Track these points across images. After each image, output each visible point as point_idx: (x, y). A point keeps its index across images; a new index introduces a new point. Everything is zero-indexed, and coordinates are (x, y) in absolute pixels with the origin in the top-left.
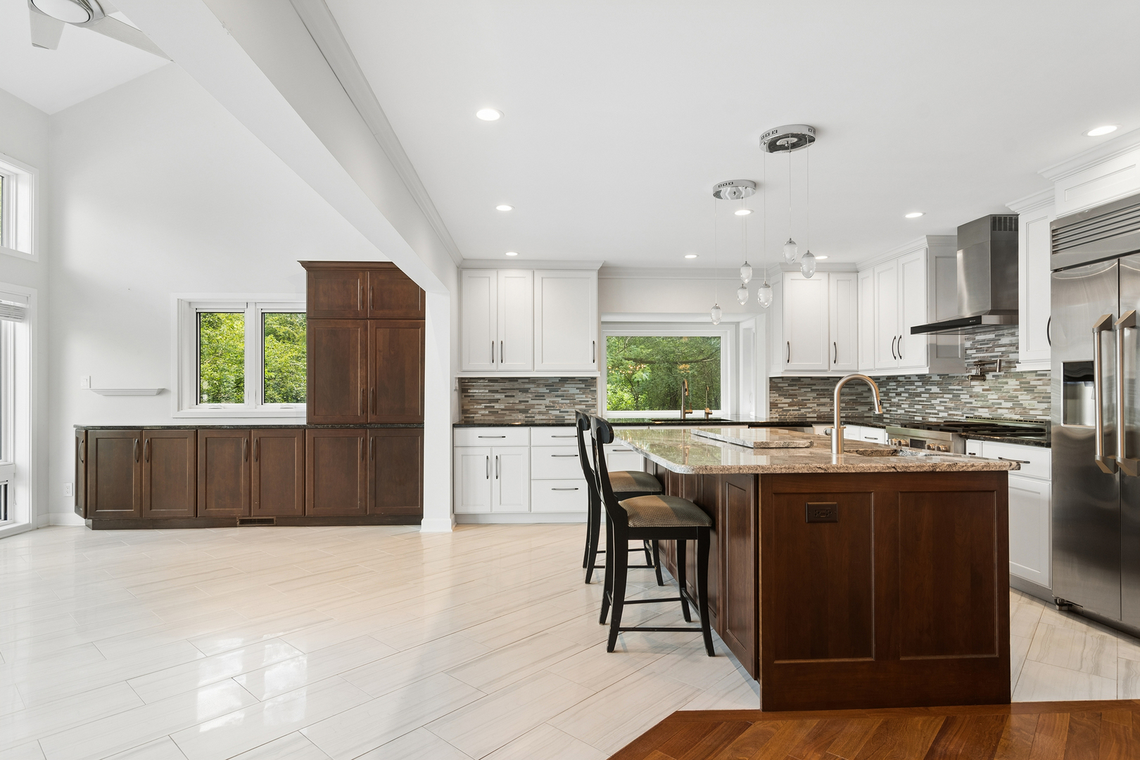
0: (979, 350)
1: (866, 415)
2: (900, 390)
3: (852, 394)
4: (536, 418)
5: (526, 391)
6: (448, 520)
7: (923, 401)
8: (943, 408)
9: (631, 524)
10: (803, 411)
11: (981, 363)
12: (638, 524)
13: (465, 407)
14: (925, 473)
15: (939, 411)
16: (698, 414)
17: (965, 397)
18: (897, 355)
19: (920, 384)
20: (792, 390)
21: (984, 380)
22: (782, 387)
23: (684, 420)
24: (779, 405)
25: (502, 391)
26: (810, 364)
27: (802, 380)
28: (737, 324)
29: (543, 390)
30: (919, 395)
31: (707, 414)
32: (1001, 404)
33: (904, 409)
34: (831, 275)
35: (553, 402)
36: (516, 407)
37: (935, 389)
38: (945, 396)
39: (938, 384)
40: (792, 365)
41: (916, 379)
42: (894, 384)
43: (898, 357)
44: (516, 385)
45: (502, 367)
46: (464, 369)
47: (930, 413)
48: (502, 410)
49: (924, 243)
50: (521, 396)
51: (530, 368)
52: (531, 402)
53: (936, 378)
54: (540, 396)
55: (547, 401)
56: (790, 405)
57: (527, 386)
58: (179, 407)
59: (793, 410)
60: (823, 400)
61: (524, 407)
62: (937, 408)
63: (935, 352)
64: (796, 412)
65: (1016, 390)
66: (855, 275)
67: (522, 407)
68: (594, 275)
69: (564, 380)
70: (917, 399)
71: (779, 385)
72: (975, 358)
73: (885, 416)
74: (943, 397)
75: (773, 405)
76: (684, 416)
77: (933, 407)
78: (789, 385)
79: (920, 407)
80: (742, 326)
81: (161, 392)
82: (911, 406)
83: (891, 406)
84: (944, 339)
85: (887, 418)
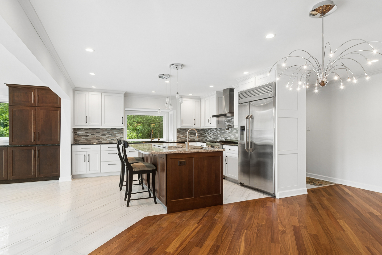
0: (228, 122)
1: (203, 139)
2: (211, 132)
3: (199, 134)
4: (102, 141)
5: (98, 133)
6: (70, 177)
7: (216, 135)
8: (220, 137)
9: (134, 170)
11: (228, 126)
12: (136, 170)
13: (76, 138)
14: (205, 152)
15: (220, 138)
16: (156, 140)
17: (225, 134)
18: (209, 123)
19: (215, 131)
20: (183, 132)
21: (229, 130)
22: (181, 132)
23: (152, 141)
24: (180, 137)
25: (90, 133)
26: (189, 125)
27: (186, 129)
28: (168, 112)
29: (105, 132)
30: (215, 134)
31: (159, 140)
32: (232, 136)
33: (212, 138)
34: (194, 100)
35: (108, 136)
36: (95, 138)
37: (219, 132)
38: (221, 134)
39: (219, 131)
40: (183, 125)
41: (215, 129)
42: (210, 131)
43: (210, 123)
44: (95, 131)
45: (90, 124)
46: (76, 125)
47: (218, 139)
48: (90, 139)
49: (215, 93)
50: (97, 135)
51: (100, 125)
52: (101, 136)
53: (219, 129)
54: (104, 134)
55: (106, 136)
56: (183, 137)
57: (99, 131)
59: (184, 138)
60: (192, 135)
61: (98, 138)
62: (219, 137)
63: (218, 122)
64: (184, 139)
65: (235, 132)
66: (200, 100)
67: (97, 138)
68: (123, 96)
69: (112, 129)
70: (215, 135)
71: (180, 131)
72: (227, 124)
73: (208, 139)
74: (220, 134)
75: (178, 137)
76: (152, 140)
77: (218, 137)
78: (183, 131)
79: (215, 137)
80: (170, 113)
82: (213, 137)
83: (209, 137)
84: (220, 119)
85: (208, 140)
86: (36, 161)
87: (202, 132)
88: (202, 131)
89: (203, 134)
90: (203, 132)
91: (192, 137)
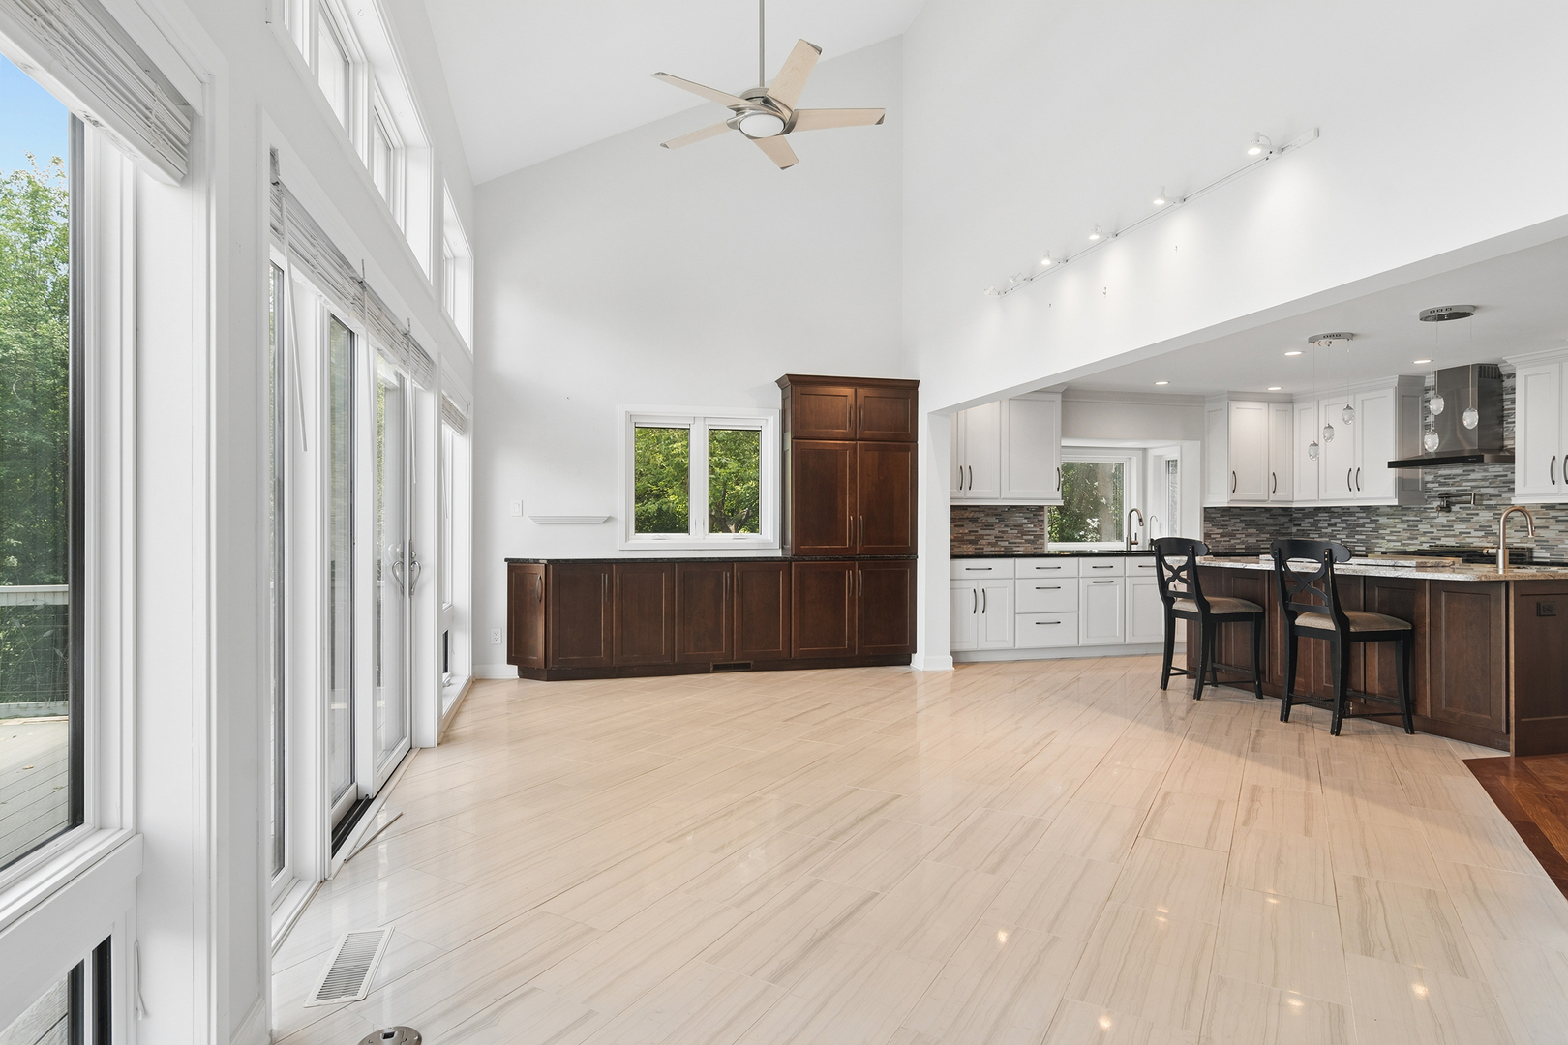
0: (1442, 484)
3: (1275, 525)
4: (985, 549)
5: (974, 520)
6: (949, 657)
7: (1366, 531)
8: (1394, 538)
9: (1352, 629)
10: (1233, 541)
11: (1445, 496)
12: (1358, 629)
15: (1391, 540)
17: (1423, 527)
18: (1353, 487)
19: (1363, 515)
20: (1224, 520)
21: (1449, 511)
22: (1214, 518)
24: (1213, 535)
26: (1253, 495)
28: (1145, 450)
29: (993, 519)
30: (1363, 525)
32: (1470, 533)
33: (1340, 539)
34: (1271, 405)
35: (1003, 532)
36: (966, 538)
37: (1384, 520)
38: (1399, 526)
39: (1389, 515)
40: (1239, 494)
41: (1358, 510)
42: (1327, 514)
43: (1355, 488)
44: (967, 514)
45: (970, 494)
47: (1378, 543)
49: (1395, 381)
50: (971, 527)
51: (997, 495)
52: (981, 532)
54: (989, 526)
55: (996, 532)
56: (1222, 535)
57: (976, 515)
58: (627, 539)
59: (1224, 541)
60: (1250, 531)
61: (973, 538)
62: (1387, 538)
63: (1402, 485)
64: (1228, 544)
65: (1488, 521)
66: (1290, 406)
68: (1059, 397)
70: (1358, 529)
71: (1213, 515)
72: (1438, 491)
74: (1395, 528)
75: (1207, 537)
76: (1131, 547)
78: (1221, 516)
80: (1151, 454)
81: (609, 519)
84: (1408, 473)
86: (854, 605)
87: (1283, 519)
88: (1284, 515)
89: (1286, 526)
90: (1286, 519)
91: (1250, 535)
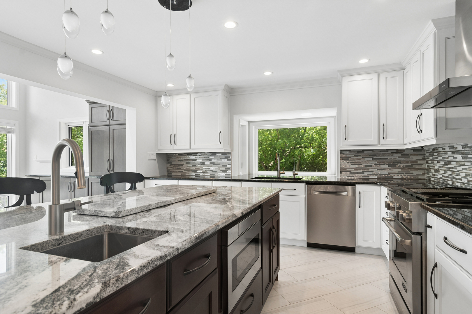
1: (420, 177)
2: (440, 158)
3: (407, 162)
7: (452, 168)
8: (464, 175)
10: (366, 174)
13: (168, 168)
15: (462, 177)
16: (289, 174)
18: (419, 130)
19: (450, 153)
20: (357, 159)
22: (350, 157)
23: (279, 178)
24: (348, 170)
25: (184, 160)
27: (365, 152)
31: (295, 174)
37: (459, 158)
38: (467, 164)
39: (461, 153)
40: (349, 141)
43: (420, 132)
45: (175, 147)
46: (159, 149)
47: (456, 179)
48: (185, 170)
51: (188, 148)
53: (460, 148)
56: (356, 169)
59: (358, 173)
60: (382, 166)
62: (462, 174)
63: (444, 124)
64: (360, 175)
66: (402, 72)
67: (194, 168)
70: (449, 166)
71: (348, 156)
73: (433, 179)
74: (464, 165)
75: (343, 170)
76: (279, 175)
77: (457, 173)
78: (355, 156)
79: (450, 173)
82: (446, 172)
83: (435, 171)
84: (454, 112)
85: (433, 181)
87: (415, 158)
88: (417, 155)
89: (419, 162)
90: (420, 158)
91: (383, 169)
